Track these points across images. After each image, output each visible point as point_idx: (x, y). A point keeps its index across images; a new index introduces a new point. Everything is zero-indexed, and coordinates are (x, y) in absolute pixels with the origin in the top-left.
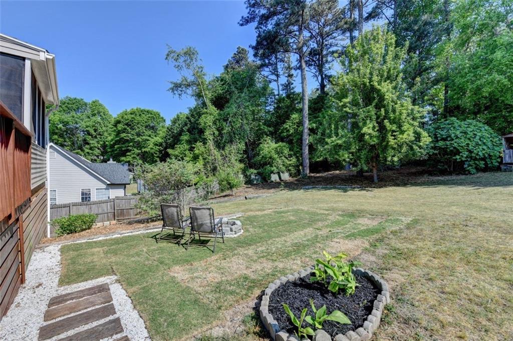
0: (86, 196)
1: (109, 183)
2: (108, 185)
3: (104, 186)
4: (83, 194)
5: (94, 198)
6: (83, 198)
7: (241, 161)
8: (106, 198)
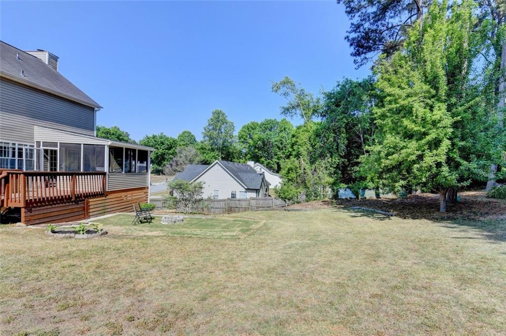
0: (233, 196)
1: (246, 188)
2: (246, 189)
3: (244, 190)
4: (232, 195)
5: (238, 197)
6: (232, 197)
7: (330, 175)
8: (245, 198)
